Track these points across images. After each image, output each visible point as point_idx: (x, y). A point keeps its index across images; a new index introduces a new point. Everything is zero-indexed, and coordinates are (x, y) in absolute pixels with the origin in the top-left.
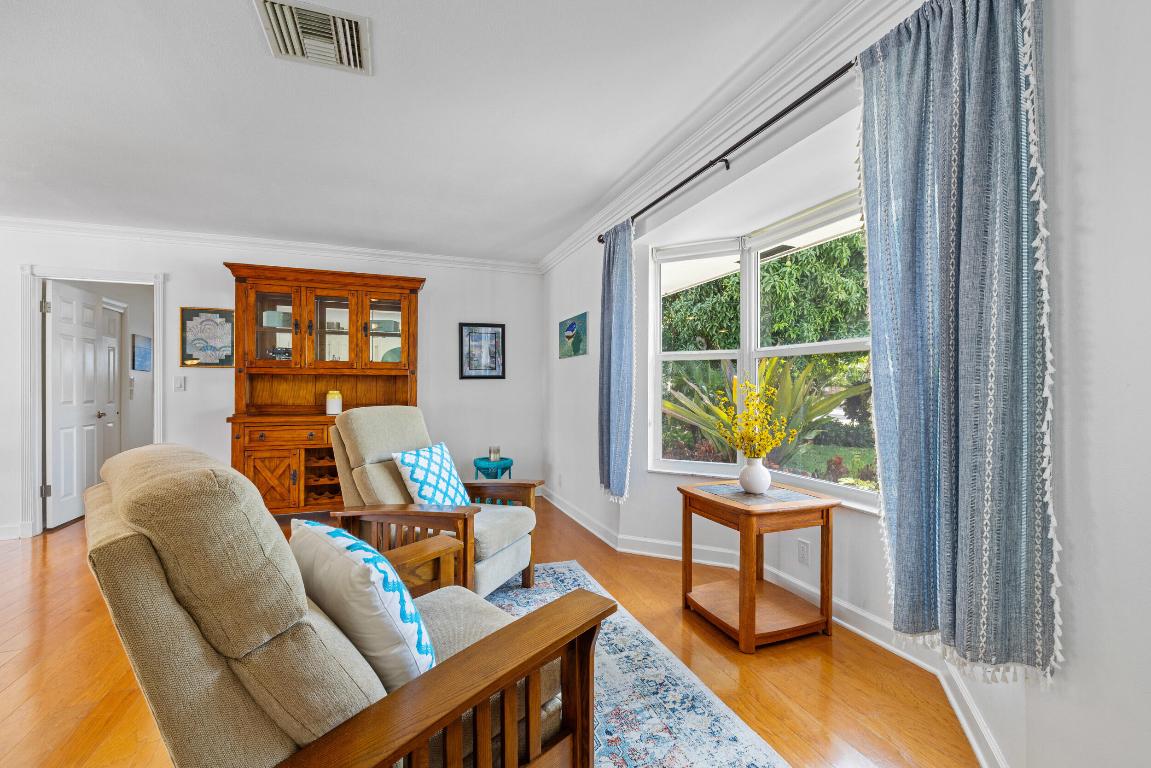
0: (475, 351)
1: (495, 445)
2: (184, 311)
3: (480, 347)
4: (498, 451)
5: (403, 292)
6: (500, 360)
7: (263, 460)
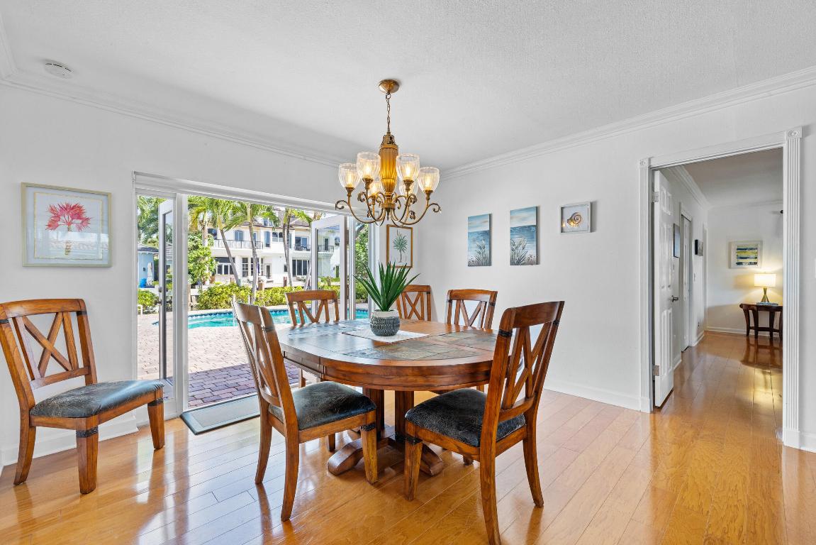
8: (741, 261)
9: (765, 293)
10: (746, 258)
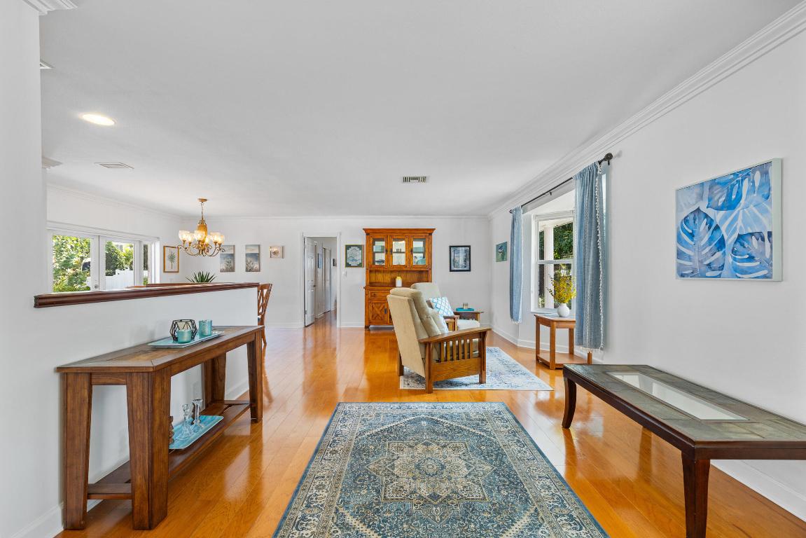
0: (456, 259)
1: (465, 302)
2: (346, 246)
3: (459, 257)
4: (467, 305)
5: (426, 234)
6: (468, 262)
7: (375, 303)
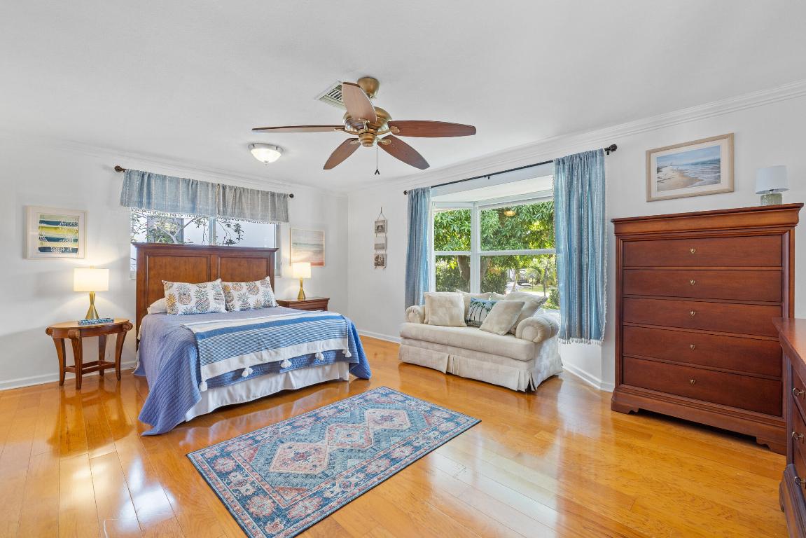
8: (47, 244)
9: (92, 302)
10: (57, 240)
